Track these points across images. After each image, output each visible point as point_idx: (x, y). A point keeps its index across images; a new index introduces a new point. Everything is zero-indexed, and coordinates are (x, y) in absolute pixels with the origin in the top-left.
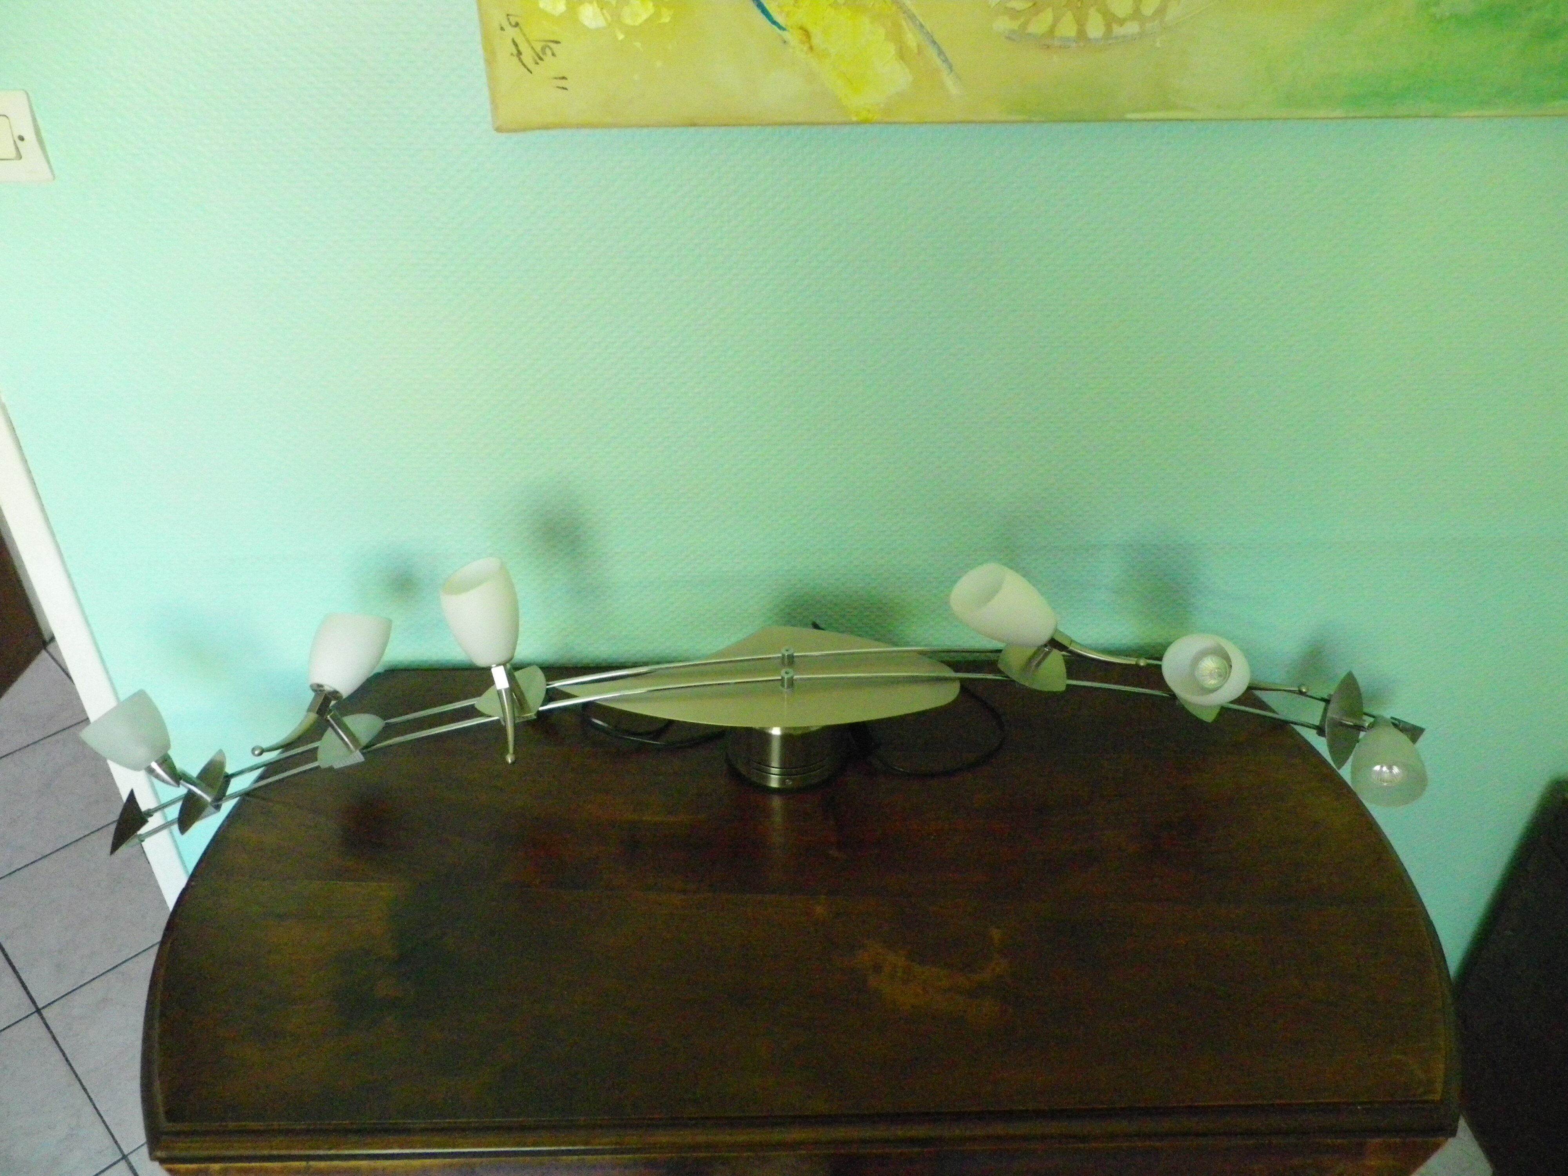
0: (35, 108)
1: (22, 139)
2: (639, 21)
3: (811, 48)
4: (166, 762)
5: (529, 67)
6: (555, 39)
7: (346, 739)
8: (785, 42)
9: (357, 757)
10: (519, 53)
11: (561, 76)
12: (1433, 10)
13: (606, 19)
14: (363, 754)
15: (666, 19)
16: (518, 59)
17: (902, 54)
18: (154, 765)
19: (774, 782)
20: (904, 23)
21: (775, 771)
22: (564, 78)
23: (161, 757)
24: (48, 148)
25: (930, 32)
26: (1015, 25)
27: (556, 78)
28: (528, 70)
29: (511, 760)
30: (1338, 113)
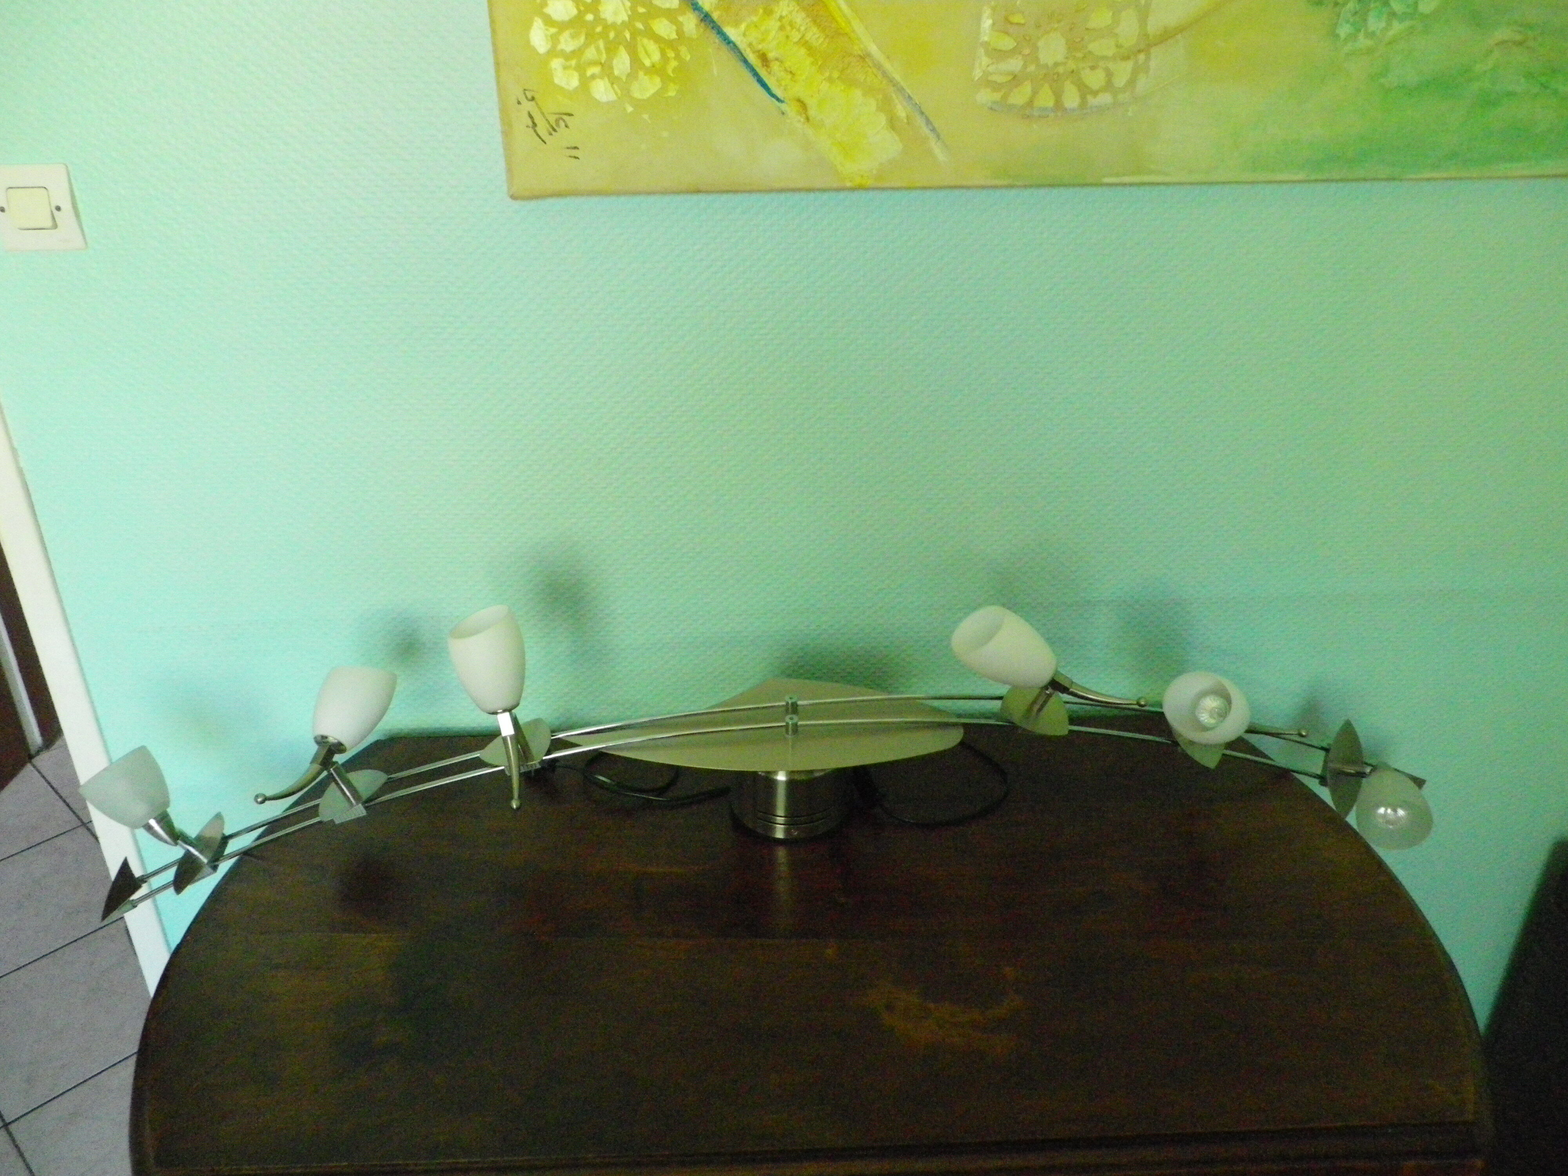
0: (73, 181)
1: (58, 209)
2: (648, 95)
3: (808, 119)
4: (165, 820)
5: (543, 138)
6: (570, 112)
7: (348, 793)
8: (783, 113)
9: (360, 811)
10: (535, 125)
11: (574, 145)
12: (1382, 80)
13: (616, 94)
14: (366, 808)
15: (672, 93)
16: (533, 130)
17: (893, 123)
18: (153, 823)
19: (779, 833)
20: (894, 96)
21: (780, 820)
22: (576, 148)
23: (160, 815)
24: (83, 217)
25: (918, 103)
26: (997, 96)
27: (568, 148)
28: (543, 141)
29: (516, 805)
30: (1301, 176)
